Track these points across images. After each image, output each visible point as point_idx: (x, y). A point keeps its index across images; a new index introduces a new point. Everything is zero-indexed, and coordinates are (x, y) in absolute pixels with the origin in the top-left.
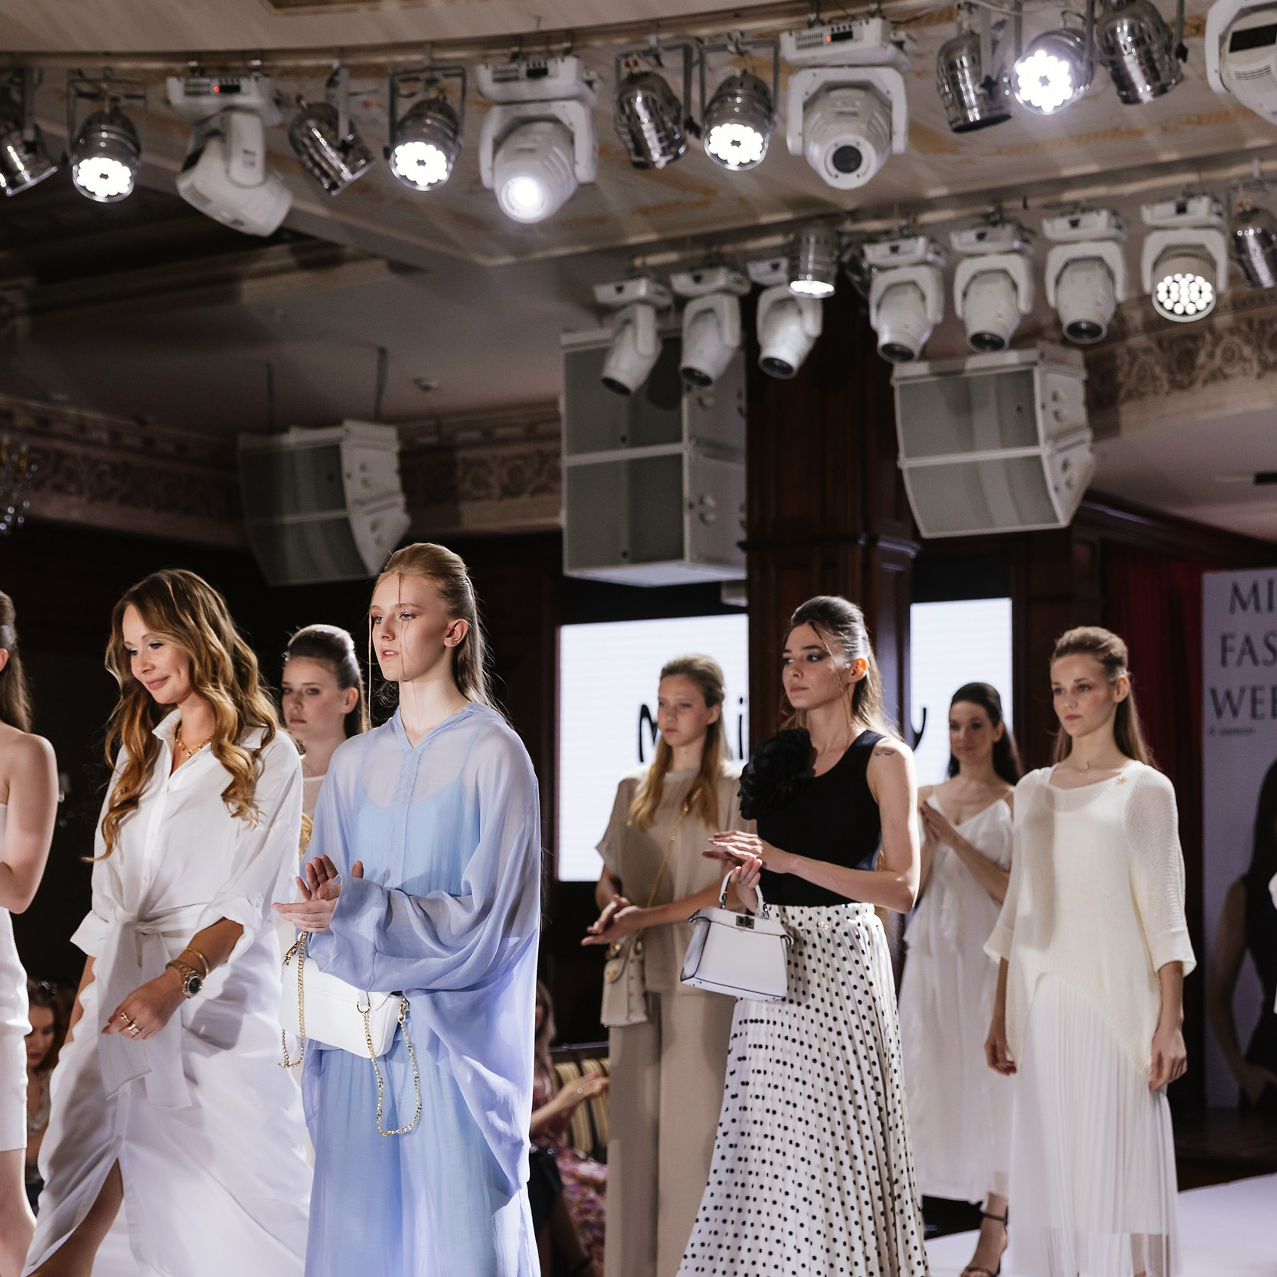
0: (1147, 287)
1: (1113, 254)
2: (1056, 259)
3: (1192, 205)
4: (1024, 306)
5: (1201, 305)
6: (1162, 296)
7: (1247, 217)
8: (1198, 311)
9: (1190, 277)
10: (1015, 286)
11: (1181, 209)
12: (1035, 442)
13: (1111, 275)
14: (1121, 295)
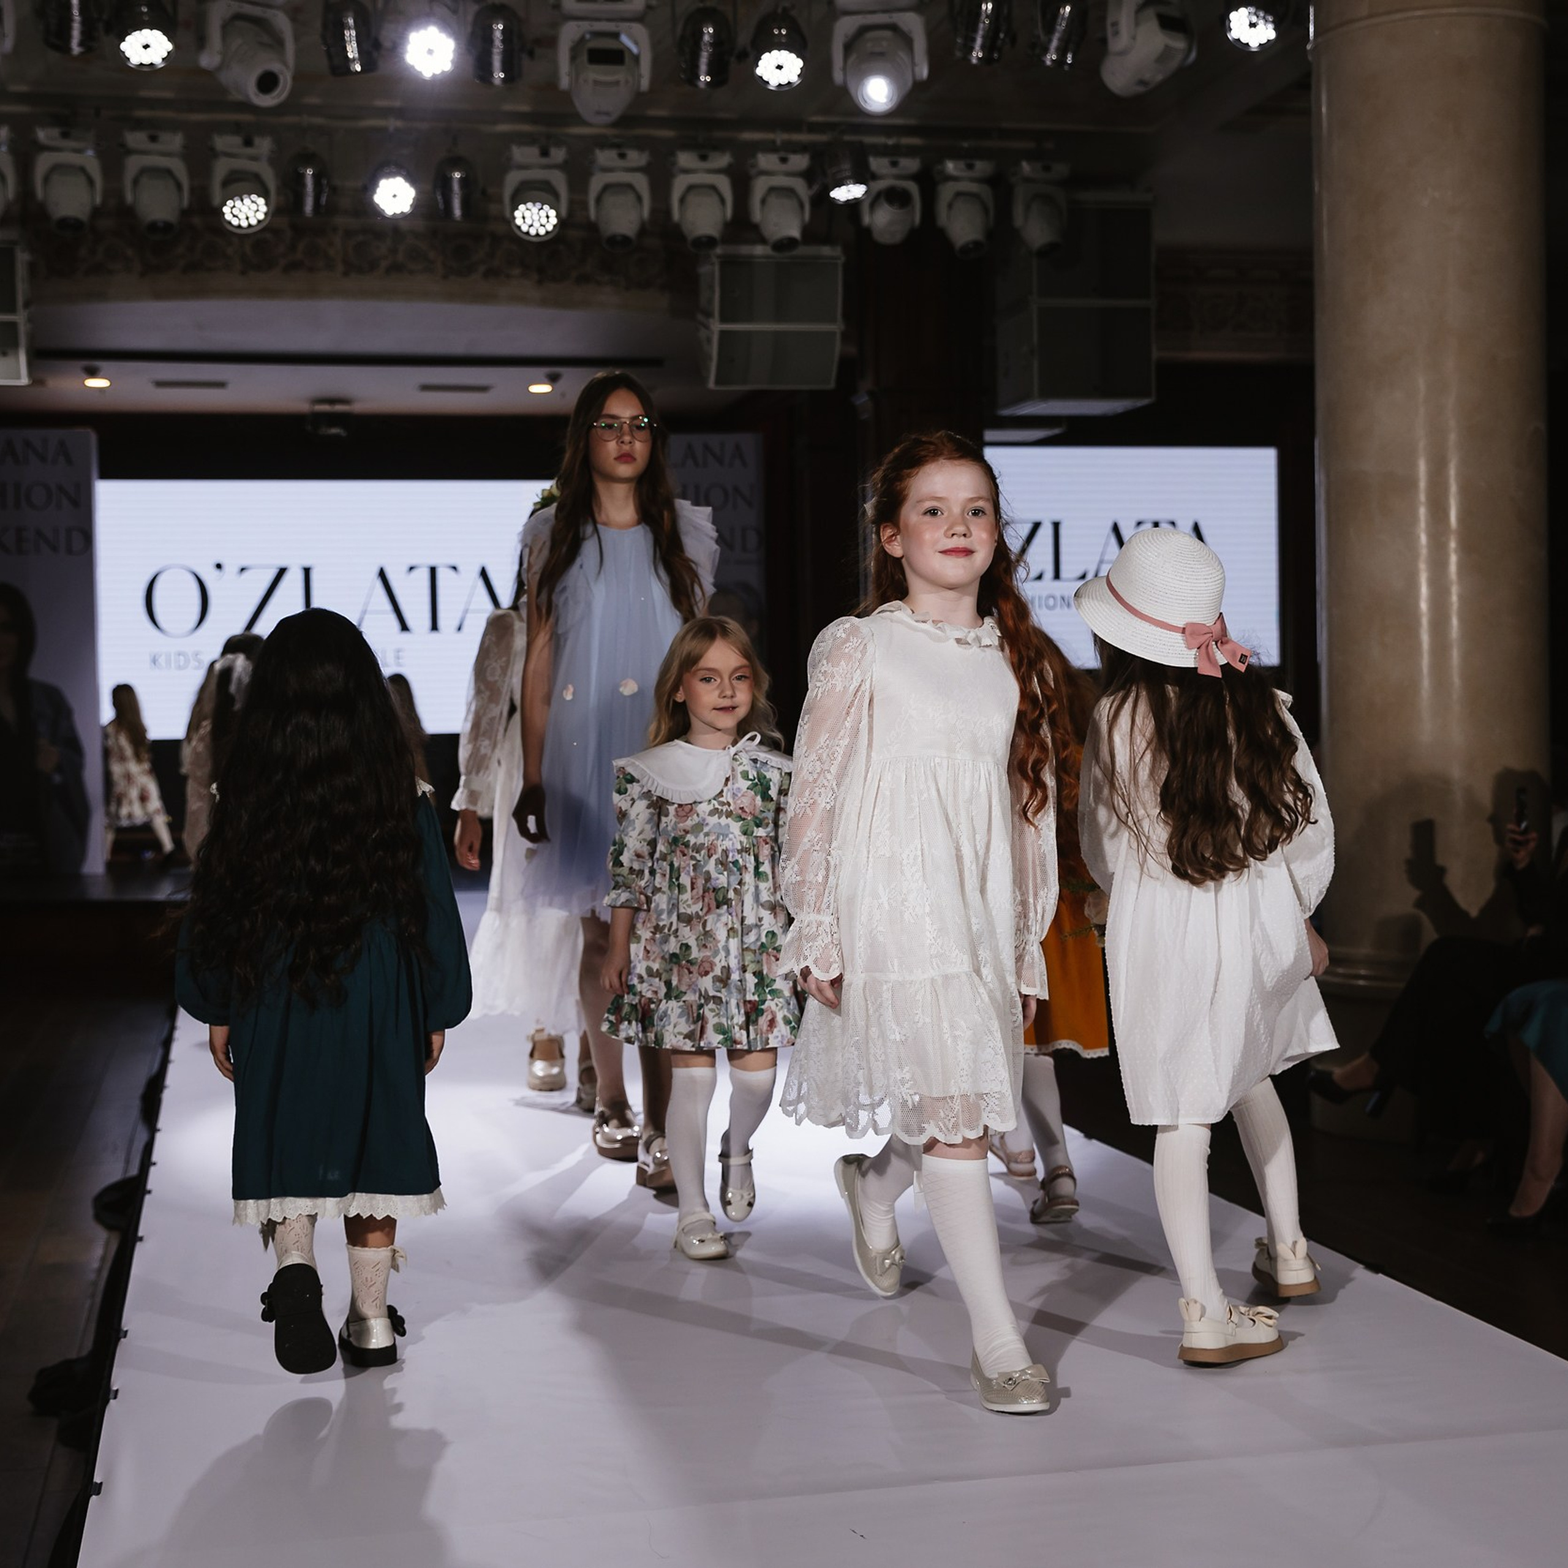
0: (216, 201)
1: (179, 167)
2: (133, 165)
3: (257, 141)
4: (98, 200)
5: (253, 222)
6: (226, 210)
7: (308, 159)
8: (250, 226)
9: (254, 197)
10: (91, 182)
11: (248, 143)
12: (12, 310)
13: (179, 186)
14: (186, 203)
